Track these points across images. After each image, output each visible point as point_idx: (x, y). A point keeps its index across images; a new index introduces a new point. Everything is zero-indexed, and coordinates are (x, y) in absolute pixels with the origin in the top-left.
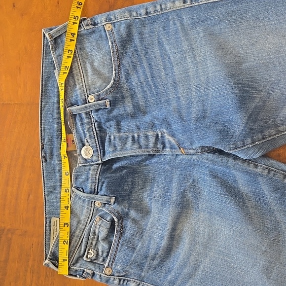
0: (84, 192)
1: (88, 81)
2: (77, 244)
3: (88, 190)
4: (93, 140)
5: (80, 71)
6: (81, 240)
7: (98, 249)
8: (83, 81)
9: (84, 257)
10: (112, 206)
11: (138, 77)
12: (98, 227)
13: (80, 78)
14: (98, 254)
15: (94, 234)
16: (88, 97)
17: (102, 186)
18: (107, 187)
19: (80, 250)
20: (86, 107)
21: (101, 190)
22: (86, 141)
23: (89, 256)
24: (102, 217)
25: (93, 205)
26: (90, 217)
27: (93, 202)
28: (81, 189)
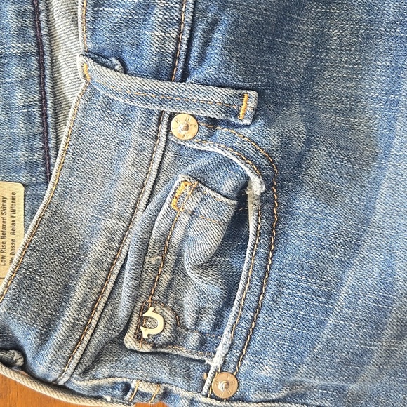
0: (126, 71)
2: (100, 294)
6: (113, 277)
9: (129, 341)
10: (247, 132)
12: (185, 219)
17: (207, 42)
19: (112, 317)
21: (202, 58)
23: (145, 332)
25: (162, 135)
26: (149, 187)
27: (165, 119)
28: (115, 61)
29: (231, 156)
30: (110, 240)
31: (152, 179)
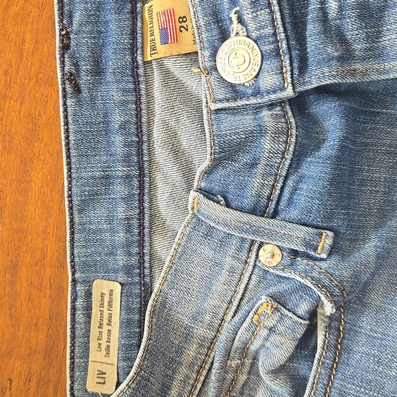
0: (228, 205)
3: (248, 202)
4: (264, 15)
10: (324, 265)
12: (264, 333)
22: (234, 17)
24: (279, 301)
25: (252, 261)
27: (256, 247)
28: (220, 198)
29: (309, 284)
30: (201, 346)
31: (239, 296)
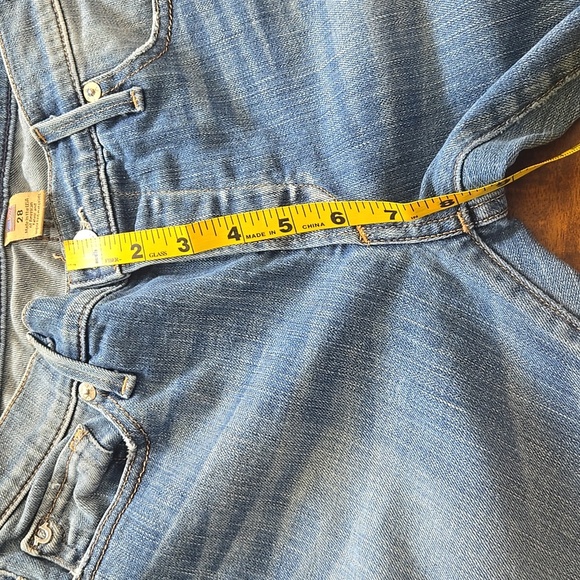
0: (55, 350)
1: (79, 40)
2: (15, 498)
3: (64, 346)
5: (57, 18)
7: (67, 523)
8: (66, 43)
9: (23, 544)
11: (222, 20)
12: (75, 457)
13: (58, 36)
14: (62, 540)
15: (64, 478)
16: (82, 88)
17: (99, 340)
18: (113, 344)
19: (17, 522)
20: (77, 117)
21: (97, 349)
22: (80, 215)
23: (37, 541)
24: (91, 430)
26: (63, 430)
27: (75, 384)
29: (110, 419)
31: (66, 424)
